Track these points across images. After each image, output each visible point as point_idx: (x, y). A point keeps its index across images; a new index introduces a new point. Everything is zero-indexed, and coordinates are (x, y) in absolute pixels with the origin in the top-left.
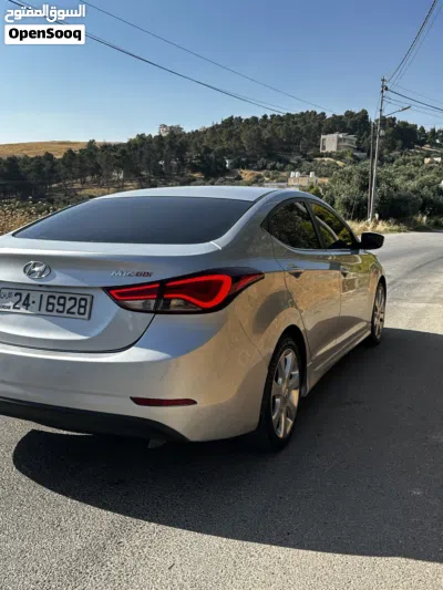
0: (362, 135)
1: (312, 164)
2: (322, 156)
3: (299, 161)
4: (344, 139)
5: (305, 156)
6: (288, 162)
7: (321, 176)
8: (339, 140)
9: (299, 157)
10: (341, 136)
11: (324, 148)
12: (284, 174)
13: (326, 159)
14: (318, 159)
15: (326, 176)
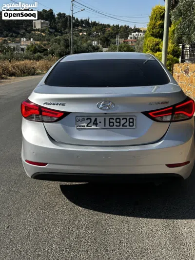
0: (51, 21)
1: (30, 34)
2: (34, 30)
3: (24, 33)
4: (44, 23)
5: (26, 30)
6: (18, 34)
7: (36, 40)
8: (42, 23)
9: (24, 31)
10: (42, 21)
11: (35, 27)
12: (18, 39)
13: (37, 32)
14: (33, 32)
15: (38, 40)
